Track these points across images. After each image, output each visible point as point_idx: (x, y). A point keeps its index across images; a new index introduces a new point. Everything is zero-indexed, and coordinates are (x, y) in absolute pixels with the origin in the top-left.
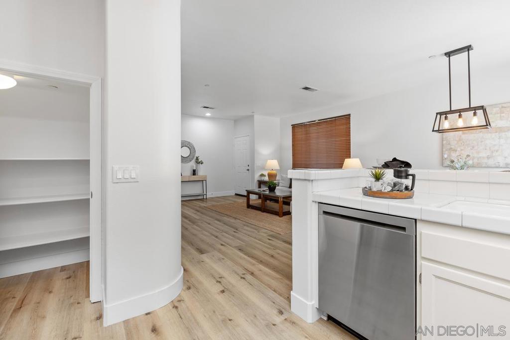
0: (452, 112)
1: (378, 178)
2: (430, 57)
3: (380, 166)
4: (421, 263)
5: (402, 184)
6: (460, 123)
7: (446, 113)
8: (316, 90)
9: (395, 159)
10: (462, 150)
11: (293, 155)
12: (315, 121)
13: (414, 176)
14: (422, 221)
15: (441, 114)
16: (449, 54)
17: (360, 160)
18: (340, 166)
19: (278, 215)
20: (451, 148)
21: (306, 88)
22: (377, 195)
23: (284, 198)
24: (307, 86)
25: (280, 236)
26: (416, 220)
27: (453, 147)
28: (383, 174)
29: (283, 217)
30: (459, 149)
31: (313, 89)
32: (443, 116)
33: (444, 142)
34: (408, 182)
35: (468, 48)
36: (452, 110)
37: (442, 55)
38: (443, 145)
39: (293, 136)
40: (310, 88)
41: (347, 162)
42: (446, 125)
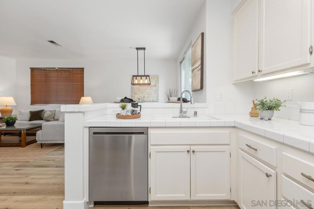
0: (138, 76)
1: (123, 108)
2: (130, 47)
3: (119, 101)
4: (150, 148)
5: (136, 111)
6: (141, 82)
7: (136, 76)
8: (61, 46)
9: (126, 98)
10: (139, 94)
11: (32, 93)
12: (55, 68)
13: (141, 106)
14: (151, 127)
15: (134, 76)
16: (138, 49)
17: (92, 98)
18: (77, 102)
19: (20, 146)
20: (135, 93)
21: (52, 42)
22: (126, 118)
23: (27, 130)
24: (53, 41)
25: (29, 163)
26: (148, 127)
27: (136, 92)
28: (125, 106)
29: (27, 147)
30: (138, 93)
31: (58, 44)
32: (135, 78)
33: (133, 90)
34: (138, 109)
35: (144, 49)
36: (139, 75)
37: (135, 48)
38: (132, 91)
39: (31, 77)
40: (56, 43)
41: (83, 99)
42: (136, 82)
